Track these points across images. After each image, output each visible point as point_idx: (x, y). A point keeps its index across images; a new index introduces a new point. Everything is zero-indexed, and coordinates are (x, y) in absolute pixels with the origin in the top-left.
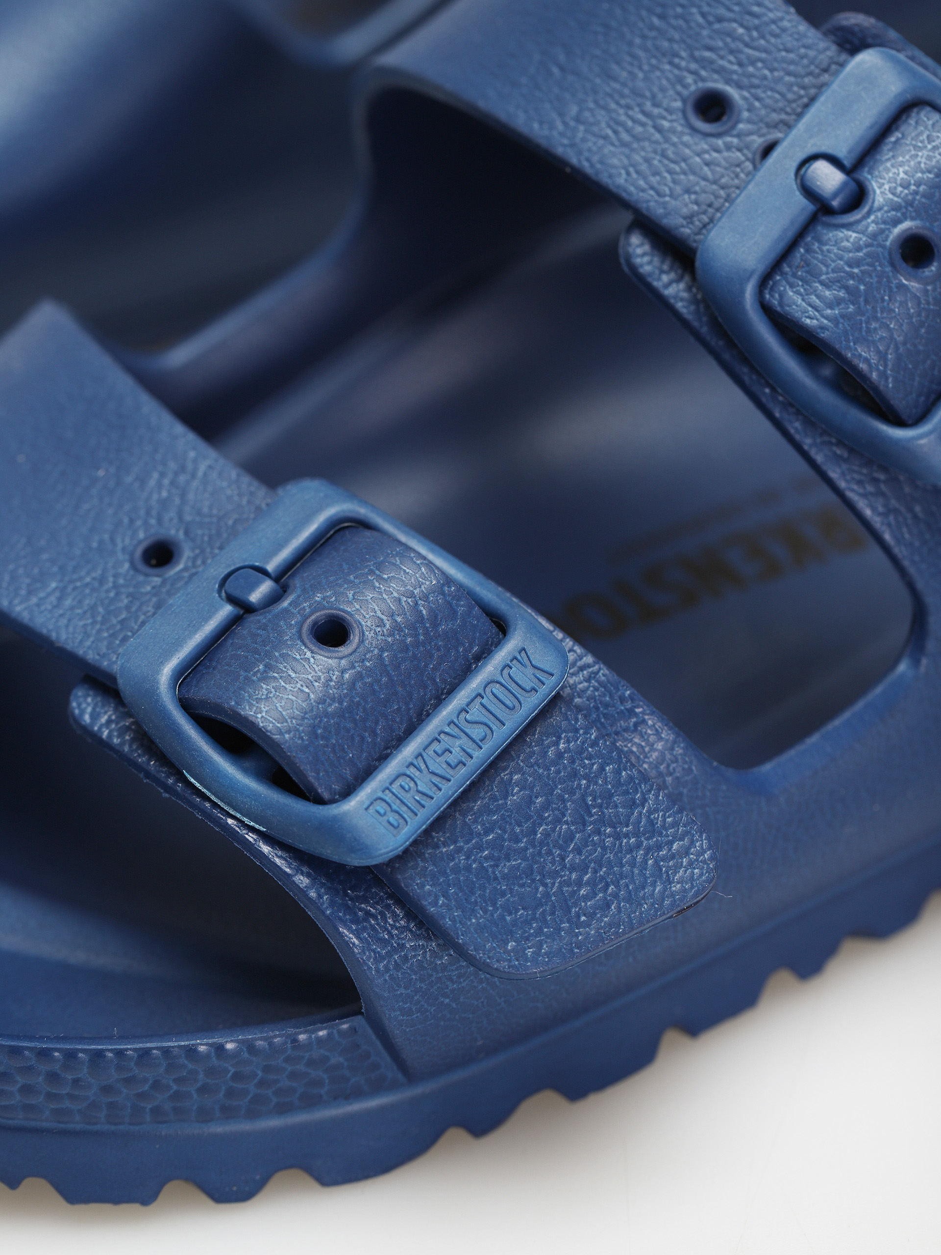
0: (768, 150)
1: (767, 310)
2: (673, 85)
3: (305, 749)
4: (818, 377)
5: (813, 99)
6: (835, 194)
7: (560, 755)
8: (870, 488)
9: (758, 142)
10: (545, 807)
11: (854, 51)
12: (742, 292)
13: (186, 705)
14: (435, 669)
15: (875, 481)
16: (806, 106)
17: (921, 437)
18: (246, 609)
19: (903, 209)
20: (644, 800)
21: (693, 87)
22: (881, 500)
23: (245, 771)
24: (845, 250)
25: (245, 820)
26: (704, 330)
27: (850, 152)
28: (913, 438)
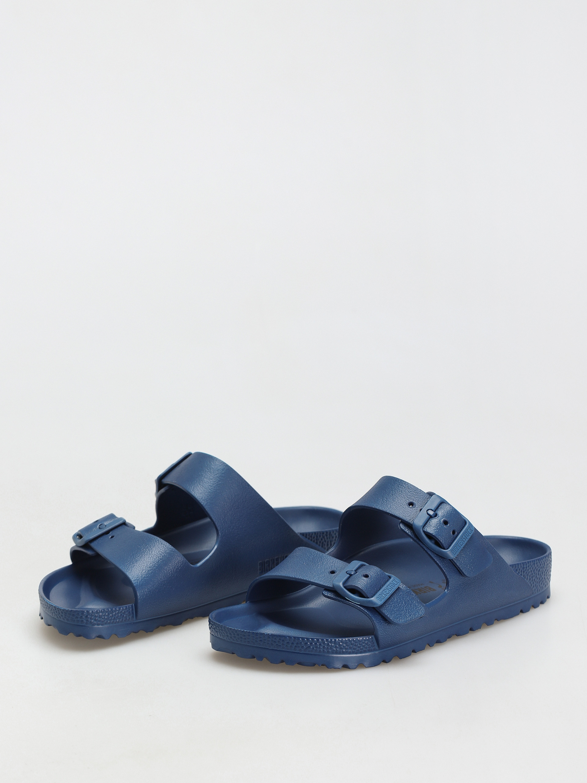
0: (421, 510)
1: (424, 532)
2: (405, 501)
3: (366, 590)
4: (432, 542)
5: (427, 503)
6: (433, 515)
7: (401, 595)
8: (440, 561)
9: (419, 509)
10: (400, 601)
11: (432, 496)
12: (420, 530)
13: (345, 587)
14: (382, 582)
15: (441, 560)
16: (426, 503)
17: (448, 551)
18: (351, 575)
19: (443, 517)
20: (414, 602)
21: (408, 502)
22: (442, 563)
23: (356, 596)
24: (435, 522)
25: (356, 603)
26: (413, 537)
27: (434, 509)
28: (447, 551)
